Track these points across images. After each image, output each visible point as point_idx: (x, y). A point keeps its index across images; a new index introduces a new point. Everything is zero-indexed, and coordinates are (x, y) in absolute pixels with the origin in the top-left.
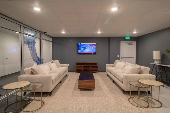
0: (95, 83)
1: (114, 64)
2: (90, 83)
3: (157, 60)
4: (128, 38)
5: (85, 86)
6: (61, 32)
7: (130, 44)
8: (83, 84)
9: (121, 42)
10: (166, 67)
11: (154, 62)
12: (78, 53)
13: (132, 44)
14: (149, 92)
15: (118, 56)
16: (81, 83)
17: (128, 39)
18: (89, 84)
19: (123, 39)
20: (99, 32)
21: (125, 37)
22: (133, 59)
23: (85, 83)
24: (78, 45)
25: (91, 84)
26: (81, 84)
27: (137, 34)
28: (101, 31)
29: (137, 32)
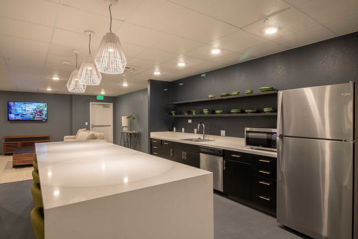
1: (76, 135)
3: (125, 127)
7: (104, 106)
8: (20, 159)
9: (91, 103)
12: (9, 119)
13: (109, 107)
15: (87, 124)
16: (17, 159)
17: (100, 99)
18: (29, 158)
19: (93, 98)
20: (49, 89)
21: (96, 96)
22: (110, 127)
23: (23, 158)
24: (9, 107)
29: (105, 92)
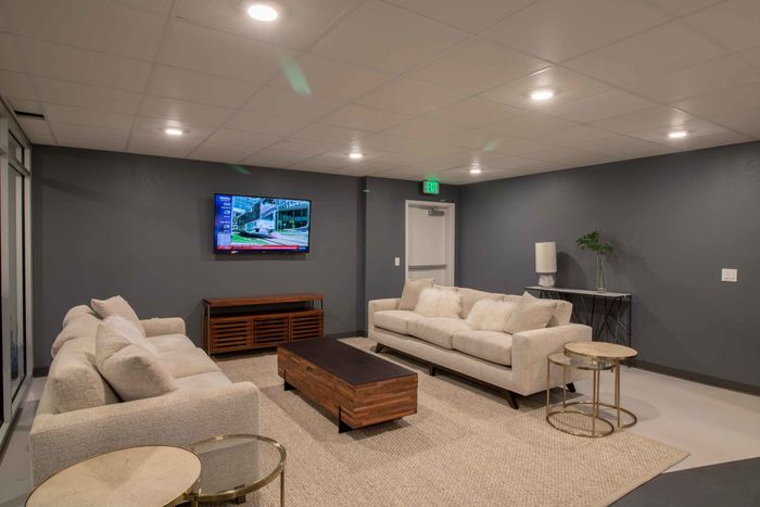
0: (416, 388)
1: (400, 296)
2: (400, 391)
3: (547, 274)
4: (431, 188)
5: (380, 411)
6: (162, 129)
7: (435, 212)
8: (372, 403)
9: (408, 202)
10: (584, 295)
11: (538, 281)
12: (217, 250)
13: (442, 214)
14: (571, 387)
15: (397, 261)
16: (365, 401)
17: (432, 190)
18: (395, 398)
19: (416, 189)
20: (356, 156)
21: (421, 185)
23: (379, 397)
25: (403, 393)
26: (366, 405)
27: (481, 176)
28: (364, 148)
29: (483, 169)
